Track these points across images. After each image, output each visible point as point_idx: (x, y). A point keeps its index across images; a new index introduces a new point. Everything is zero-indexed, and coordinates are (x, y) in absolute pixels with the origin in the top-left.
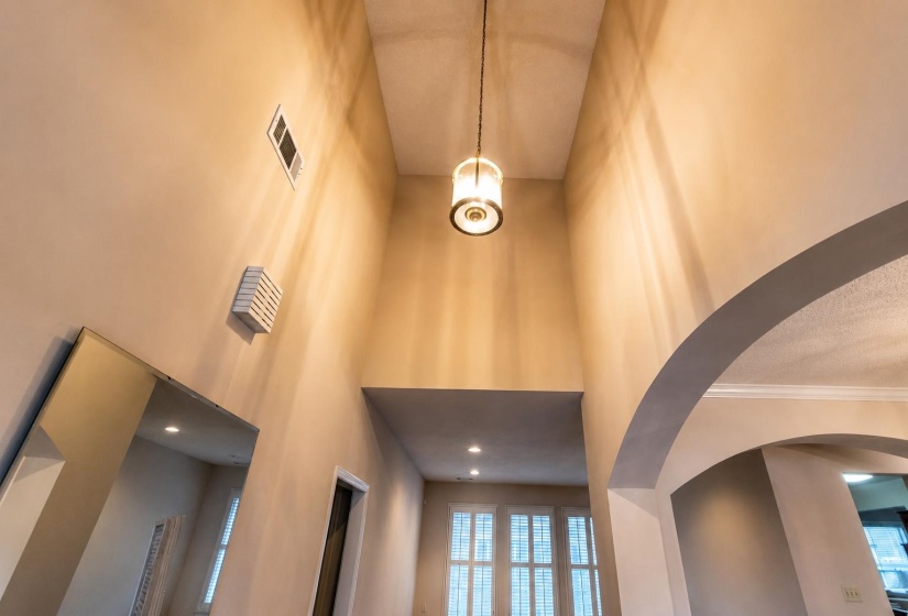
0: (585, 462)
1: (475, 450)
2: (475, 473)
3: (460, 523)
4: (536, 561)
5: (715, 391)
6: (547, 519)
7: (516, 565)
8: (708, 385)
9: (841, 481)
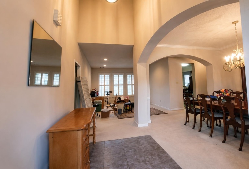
0: (133, 62)
1: (106, 60)
2: (105, 66)
3: (101, 77)
4: (120, 84)
5: (158, 45)
6: (122, 75)
7: (115, 85)
8: (157, 44)
9: (181, 65)
